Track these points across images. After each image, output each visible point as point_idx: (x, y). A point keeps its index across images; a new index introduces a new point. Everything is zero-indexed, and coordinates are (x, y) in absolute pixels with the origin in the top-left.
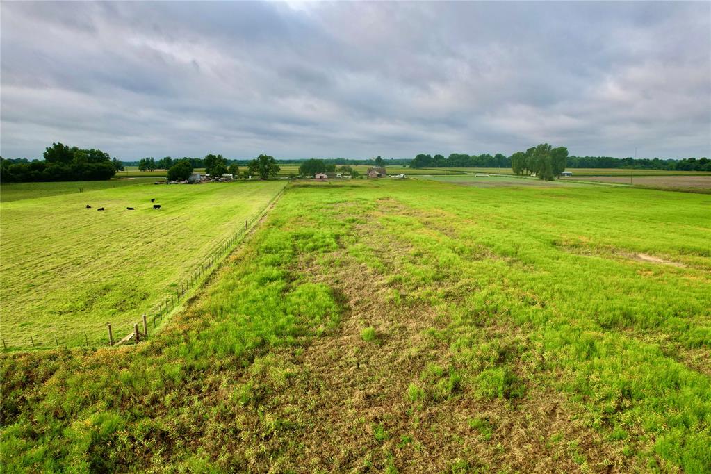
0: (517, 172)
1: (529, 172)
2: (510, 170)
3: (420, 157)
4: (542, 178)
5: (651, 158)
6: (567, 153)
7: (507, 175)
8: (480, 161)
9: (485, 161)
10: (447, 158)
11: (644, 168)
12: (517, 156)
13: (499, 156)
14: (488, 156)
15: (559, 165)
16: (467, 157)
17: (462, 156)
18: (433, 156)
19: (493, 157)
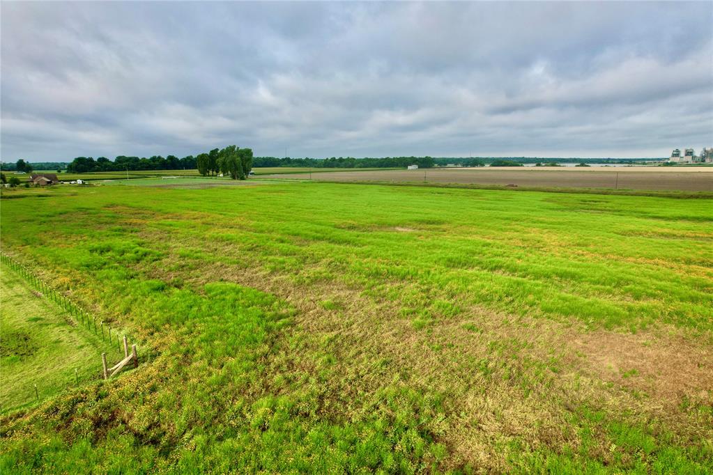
0: (204, 173)
1: (215, 173)
2: (196, 172)
3: (80, 161)
4: (234, 178)
5: (304, 158)
6: (252, 154)
7: (195, 176)
8: (152, 163)
9: (157, 163)
10: (113, 161)
11: (300, 166)
12: (202, 157)
13: (171, 158)
14: (159, 157)
15: (247, 165)
16: (136, 159)
17: (130, 158)
18: (95, 159)
19: (166, 159)
